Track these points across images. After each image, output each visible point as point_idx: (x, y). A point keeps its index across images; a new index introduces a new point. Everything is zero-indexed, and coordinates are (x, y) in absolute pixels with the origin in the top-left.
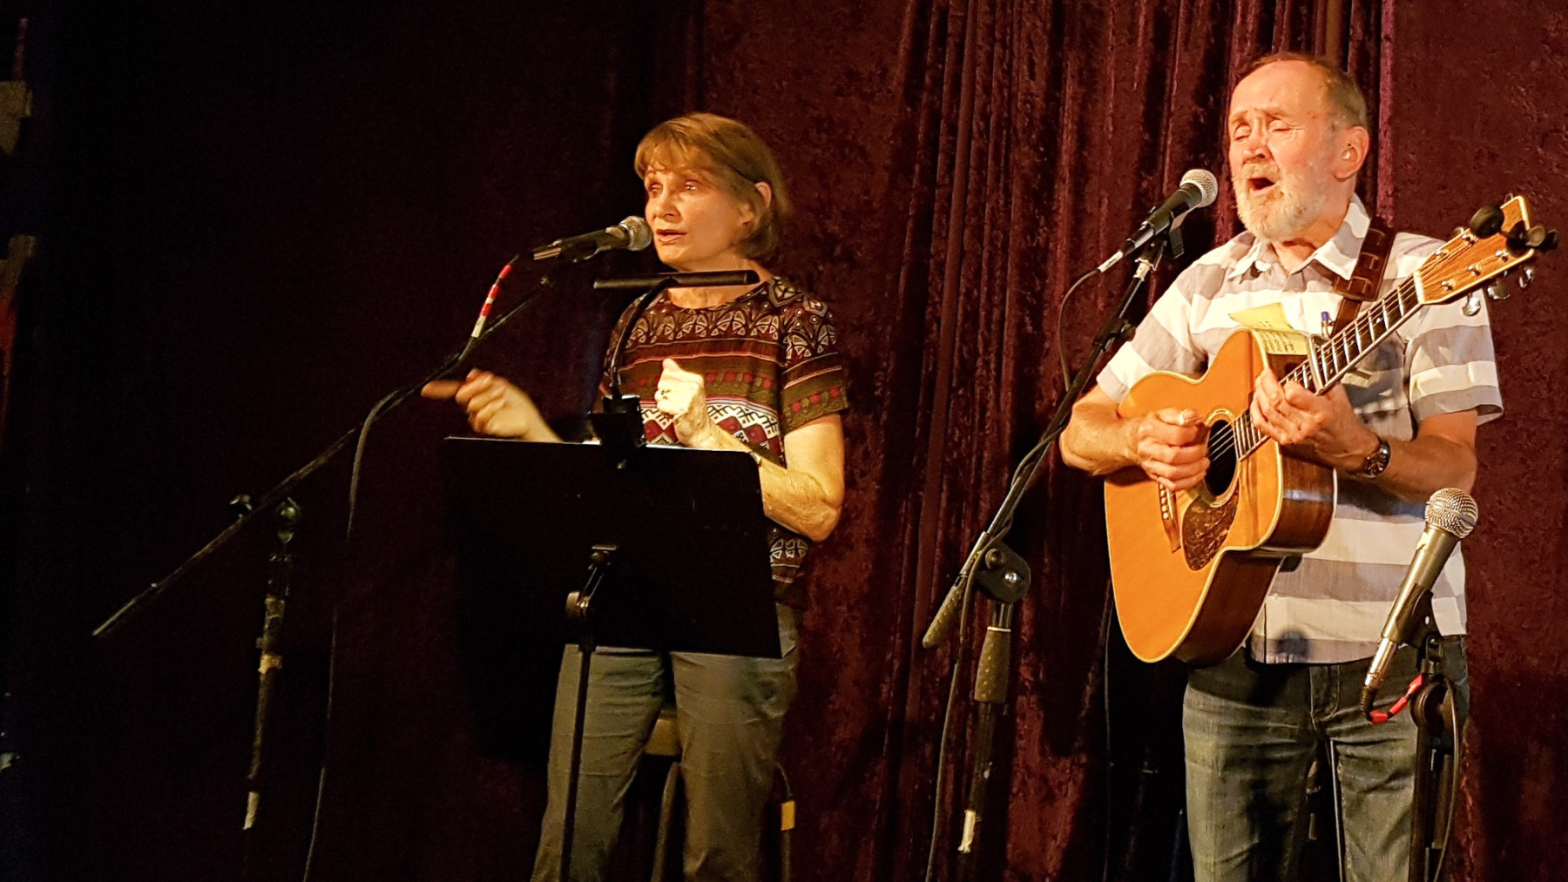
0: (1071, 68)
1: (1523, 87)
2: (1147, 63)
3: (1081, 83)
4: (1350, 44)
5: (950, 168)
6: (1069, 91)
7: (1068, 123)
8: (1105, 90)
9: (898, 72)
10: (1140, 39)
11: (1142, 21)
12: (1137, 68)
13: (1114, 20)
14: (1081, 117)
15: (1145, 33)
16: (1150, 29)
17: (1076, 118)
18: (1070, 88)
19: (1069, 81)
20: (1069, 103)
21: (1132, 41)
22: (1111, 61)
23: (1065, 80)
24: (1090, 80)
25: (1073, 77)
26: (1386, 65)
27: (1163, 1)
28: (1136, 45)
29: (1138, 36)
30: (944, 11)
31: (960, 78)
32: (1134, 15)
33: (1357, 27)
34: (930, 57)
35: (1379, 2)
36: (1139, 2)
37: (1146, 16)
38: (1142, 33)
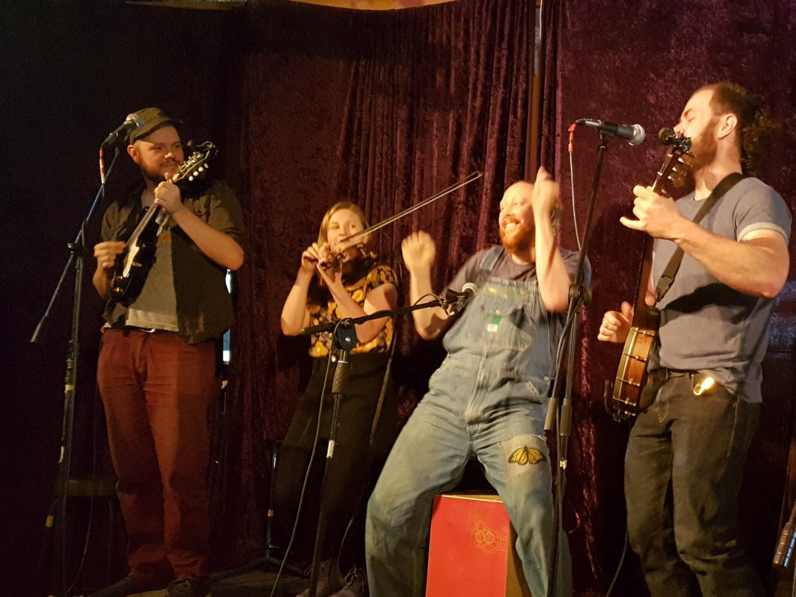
0: (417, 146)
2: (453, 143)
3: (423, 153)
4: (541, 136)
5: (365, 191)
7: (416, 170)
8: (433, 155)
9: (340, 148)
10: (450, 134)
11: (450, 125)
12: (449, 146)
13: (437, 124)
14: (423, 168)
15: (452, 129)
16: (454, 128)
17: (421, 168)
18: (418, 155)
19: (417, 151)
20: (417, 161)
21: (446, 133)
22: (435, 142)
23: (415, 151)
25: (419, 150)
26: (558, 146)
27: (460, 116)
28: (448, 135)
29: (449, 132)
30: (360, 120)
31: (368, 150)
32: (447, 122)
33: (545, 130)
34: (354, 141)
35: (555, 120)
36: (449, 116)
37: (453, 123)
38: (450, 130)
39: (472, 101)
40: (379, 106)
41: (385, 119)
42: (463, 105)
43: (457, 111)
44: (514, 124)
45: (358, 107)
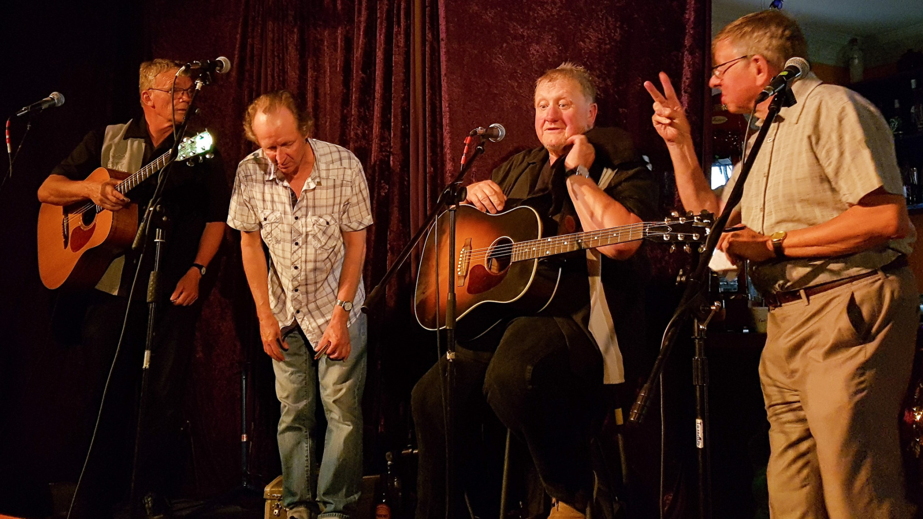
0: (310, 65)
1: (501, 55)
2: (343, 58)
3: (315, 71)
4: (427, 43)
6: (309, 75)
7: (309, 88)
8: (325, 72)
10: (339, 50)
11: (339, 41)
12: (338, 61)
13: (327, 42)
14: (316, 85)
15: (341, 46)
16: (343, 44)
17: (314, 86)
18: (310, 73)
19: (309, 70)
20: (309, 79)
21: (336, 50)
22: (327, 59)
23: (308, 70)
24: (318, 68)
25: (311, 68)
26: (443, 51)
27: (348, 32)
28: (337, 52)
29: (338, 48)
30: (252, 46)
31: (261, 74)
32: (336, 39)
33: (429, 36)
34: (248, 66)
35: (438, 25)
36: (337, 33)
37: (341, 39)
38: (339, 46)
39: (358, 17)
40: (269, 31)
41: (275, 43)
42: (351, 21)
43: (345, 28)
44: (399, 33)
45: (250, 35)
